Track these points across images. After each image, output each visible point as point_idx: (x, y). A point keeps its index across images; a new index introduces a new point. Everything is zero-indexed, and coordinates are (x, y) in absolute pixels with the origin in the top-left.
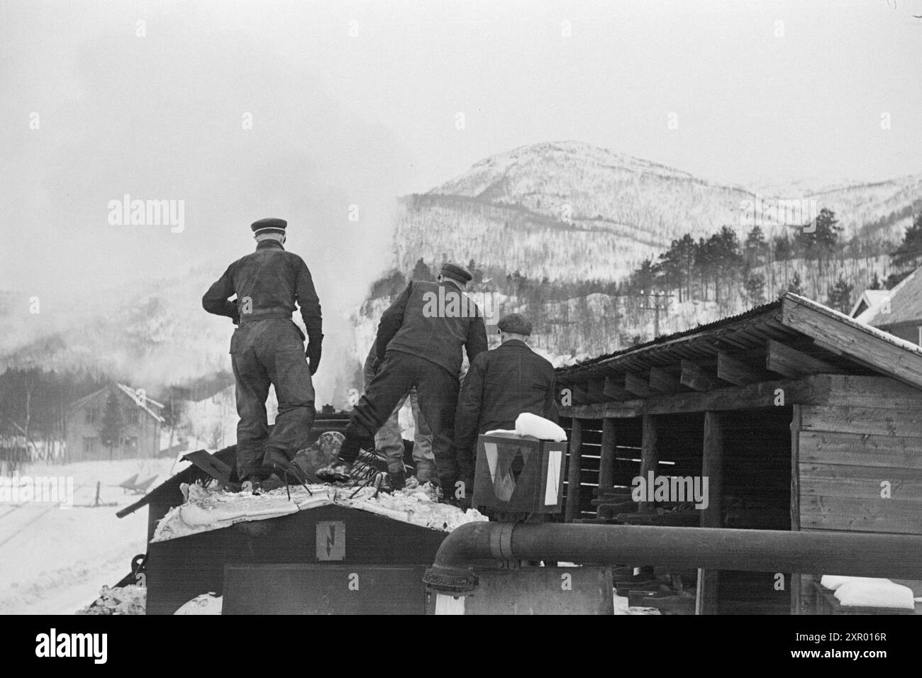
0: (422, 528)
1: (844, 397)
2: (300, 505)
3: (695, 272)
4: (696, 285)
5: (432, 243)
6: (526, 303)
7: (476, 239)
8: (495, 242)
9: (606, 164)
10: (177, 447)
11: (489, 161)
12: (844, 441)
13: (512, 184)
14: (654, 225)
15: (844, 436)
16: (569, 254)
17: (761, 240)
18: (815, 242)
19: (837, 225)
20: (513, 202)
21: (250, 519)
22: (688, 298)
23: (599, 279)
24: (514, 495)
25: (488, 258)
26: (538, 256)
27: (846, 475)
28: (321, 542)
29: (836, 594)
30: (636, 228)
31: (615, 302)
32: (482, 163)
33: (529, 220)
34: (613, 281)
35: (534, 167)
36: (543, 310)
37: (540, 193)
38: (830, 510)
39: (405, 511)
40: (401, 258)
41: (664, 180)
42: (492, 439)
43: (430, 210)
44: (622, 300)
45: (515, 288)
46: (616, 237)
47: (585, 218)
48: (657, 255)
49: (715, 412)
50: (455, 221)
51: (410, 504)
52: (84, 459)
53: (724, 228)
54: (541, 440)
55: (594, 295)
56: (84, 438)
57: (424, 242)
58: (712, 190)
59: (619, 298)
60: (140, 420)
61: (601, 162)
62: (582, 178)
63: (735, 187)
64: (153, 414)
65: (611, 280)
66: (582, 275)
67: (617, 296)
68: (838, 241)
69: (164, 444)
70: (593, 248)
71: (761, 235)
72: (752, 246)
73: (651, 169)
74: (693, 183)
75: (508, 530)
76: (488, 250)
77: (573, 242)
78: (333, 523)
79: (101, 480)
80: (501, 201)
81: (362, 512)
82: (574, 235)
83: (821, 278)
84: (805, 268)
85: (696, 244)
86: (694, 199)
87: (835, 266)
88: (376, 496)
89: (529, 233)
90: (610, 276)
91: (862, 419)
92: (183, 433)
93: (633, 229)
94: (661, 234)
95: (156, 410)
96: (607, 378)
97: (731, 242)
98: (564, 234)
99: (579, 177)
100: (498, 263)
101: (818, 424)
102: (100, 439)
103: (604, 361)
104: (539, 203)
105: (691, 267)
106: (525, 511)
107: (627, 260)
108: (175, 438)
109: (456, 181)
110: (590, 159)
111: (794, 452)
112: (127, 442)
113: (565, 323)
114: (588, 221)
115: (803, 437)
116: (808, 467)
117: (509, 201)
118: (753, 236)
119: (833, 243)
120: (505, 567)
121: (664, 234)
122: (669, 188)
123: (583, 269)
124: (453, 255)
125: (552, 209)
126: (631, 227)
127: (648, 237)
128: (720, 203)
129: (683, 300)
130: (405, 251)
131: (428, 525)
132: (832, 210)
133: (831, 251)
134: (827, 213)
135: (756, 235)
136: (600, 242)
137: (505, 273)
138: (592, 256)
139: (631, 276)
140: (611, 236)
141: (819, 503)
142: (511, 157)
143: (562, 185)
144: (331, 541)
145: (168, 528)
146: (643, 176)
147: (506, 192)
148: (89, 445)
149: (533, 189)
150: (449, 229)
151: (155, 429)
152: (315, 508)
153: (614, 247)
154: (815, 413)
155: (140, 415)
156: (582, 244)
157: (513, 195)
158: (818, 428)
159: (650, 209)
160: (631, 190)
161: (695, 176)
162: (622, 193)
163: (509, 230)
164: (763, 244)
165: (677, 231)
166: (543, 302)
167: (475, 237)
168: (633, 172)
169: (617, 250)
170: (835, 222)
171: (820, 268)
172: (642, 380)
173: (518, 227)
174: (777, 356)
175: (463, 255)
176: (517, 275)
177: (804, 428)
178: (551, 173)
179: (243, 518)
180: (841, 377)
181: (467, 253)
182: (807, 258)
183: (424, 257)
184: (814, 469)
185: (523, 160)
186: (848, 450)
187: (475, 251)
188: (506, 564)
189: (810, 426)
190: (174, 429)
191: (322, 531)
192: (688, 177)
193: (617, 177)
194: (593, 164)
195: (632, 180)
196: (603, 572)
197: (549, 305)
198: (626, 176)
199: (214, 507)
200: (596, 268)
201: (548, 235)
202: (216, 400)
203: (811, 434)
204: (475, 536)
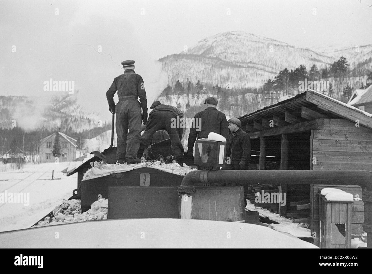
0: (177, 175)
1: (329, 127)
2: (134, 167)
3: (289, 84)
4: (290, 89)
5: (182, 74)
6: (221, 97)
7: (200, 72)
8: (208, 73)
9: (252, 40)
10: (82, 157)
11: (205, 40)
12: (329, 143)
13: (215, 49)
14: (273, 65)
15: (329, 141)
16: (238, 77)
17: (316, 70)
18: (338, 70)
19: (347, 63)
20: (215, 57)
21: (116, 172)
22: (286, 94)
23: (250, 87)
24: (208, 161)
25: (205, 80)
26: (226, 78)
27: (330, 155)
28: (142, 181)
29: (325, 197)
30: (265, 66)
31: (257, 96)
32: (202, 40)
33: (222, 64)
34: (256, 88)
35: (224, 42)
36: (228, 100)
37: (226, 53)
38: (324, 167)
39: (171, 169)
40: (170, 80)
41: (277, 46)
42: (200, 142)
43: (181, 61)
44: (260, 96)
45: (216, 91)
46: (257, 70)
47: (245, 63)
48: (274, 77)
49: (285, 134)
50: (192, 65)
51: (172, 167)
52: (46, 162)
53: (301, 66)
54: (217, 141)
55: (248, 94)
56: (46, 154)
57: (179, 73)
58: (296, 50)
59: (258, 95)
60: (68, 147)
61: (251, 40)
62: (243, 46)
63: (306, 48)
64: (73, 144)
65: (255, 88)
66: (243, 86)
67: (257, 94)
68: (347, 70)
69: (78, 156)
70: (248, 74)
71: (316, 68)
72: (312, 72)
73: (271, 42)
74: (289, 47)
75: (206, 173)
76: (205, 76)
77: (240, 73)
78: (146, 174)
79: (54, 170)
80: (210, 57)
81: (156, 170)
82: (240, 69)
83: (341, 85)
84: (334, 81)
85: (289, 72)
86: (289, 53)
87: (346, 80)
88: (161, 164)
89: (222, 69)
90: (255, 86)
91: (336, 134)
92: (85, 151)
93: (264, 67)
94: (275, 68)
95: (74, 142)
96: (247, 124)
97: (304, 71)
98: (236, 69)
99: (242, 46)
100: (209, 81)
101: (320, 137)
102: (52, 154)
103: (246, 117)
104: (226, 57)
105: (287, 82)
106: (212, 166)
107: (262, 79)
108: (82, 153)
109: (192, 48)
110: (246, 38)
111: (311, 147)
112: (63, 155)
113: (237, 105)
114: (246, 64)
115: (314, 141)
116: (316, 152)
117: (213, 56)
118: (313, 68)
119: (346, 71)
120: (205, 186)
121: (277, 68)
122: (279, 49)
123: (244, 84)
124: (191, 79)
125: (231, 59)
126: (263, 66)
127: (270, 70)
128: (300, 55)
129: (284, 95)
130: (171, 77)
131: (179, 174)
132: (345, 57)
133: (345, 74)
134: (343, 59)
135: (314, 68)
136: (251, 72)
137: (212, 86)
138: (248, 78)
139: (263, 86)
140: (255, 70)
141: (320, 165)
142: (214, 38)
143: (235, 49)
144: (145, 180)
145: (88, 176)
146: (268, 45)
147: (212, 52)
148: (48, 157)
149: (223, 51)
150: (189, 68)
151: (74, 150)
152: (139, 169)
153: (256, 74)
154: (319, 133)
155: (68, 145)
156: (243, 73)
157: (215, 54)
158: (320, 138)
159: (271, 58)
160: (263, 50)
161: (289, 44)
162: (259, 52)
163: (213, 68)
164: (317, 72)
165: (282, 67)
166: (228, 97)
167: (200, 71)
168: (264, 43)
169: (258, 75)
170: (347, 62)
171: (340, 81)
172: (260, 124)
173: (217, 66)
174: (305, 112)
175: (195, 79)
176: (217, 86)
177: (315, 138)
178: (231, 44)
179: (114, 172)
180: (328, 120)
181: (197, 78)
182: (335, 77)
183: (179, 80)
184: (318, 152)
185: (219, 39)
186: (330, 146)
187: (200, 77)
188: (206, 185)
189: (317, 137)
190: (81, 150)
191: (142, 177)
192: (287, 45)
193: (257, 45)
194: (248, 40)
195: (264, 46)
196: (240, 188)
197: (230, 98)
198: (261, 45)
199: (104, 169)
200: (249, 83)
201: (229, 70)
202: (97, 138)
203: (317, 140)
204: (195, 175)
